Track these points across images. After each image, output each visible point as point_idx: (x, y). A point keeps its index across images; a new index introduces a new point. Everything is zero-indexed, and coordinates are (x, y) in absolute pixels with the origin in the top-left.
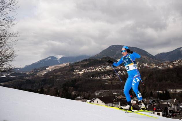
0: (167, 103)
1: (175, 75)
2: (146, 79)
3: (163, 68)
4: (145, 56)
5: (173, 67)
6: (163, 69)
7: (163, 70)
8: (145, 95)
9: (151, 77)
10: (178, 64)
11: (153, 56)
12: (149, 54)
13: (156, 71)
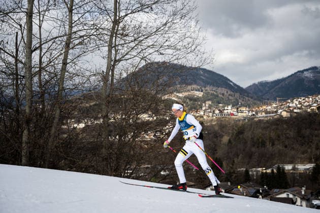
0: (288, 195)
1: (292, 133)
2: (230, 141)
3: (267, 117)
4: (223, 89)
5: (289, 116)
6: (266, 119)
7: (267, 122)
8: (233, 177)
9: (241, 136)
10: (299, 108)
11: (242, 88)
12: (233, 83)
13: (252, 123)
